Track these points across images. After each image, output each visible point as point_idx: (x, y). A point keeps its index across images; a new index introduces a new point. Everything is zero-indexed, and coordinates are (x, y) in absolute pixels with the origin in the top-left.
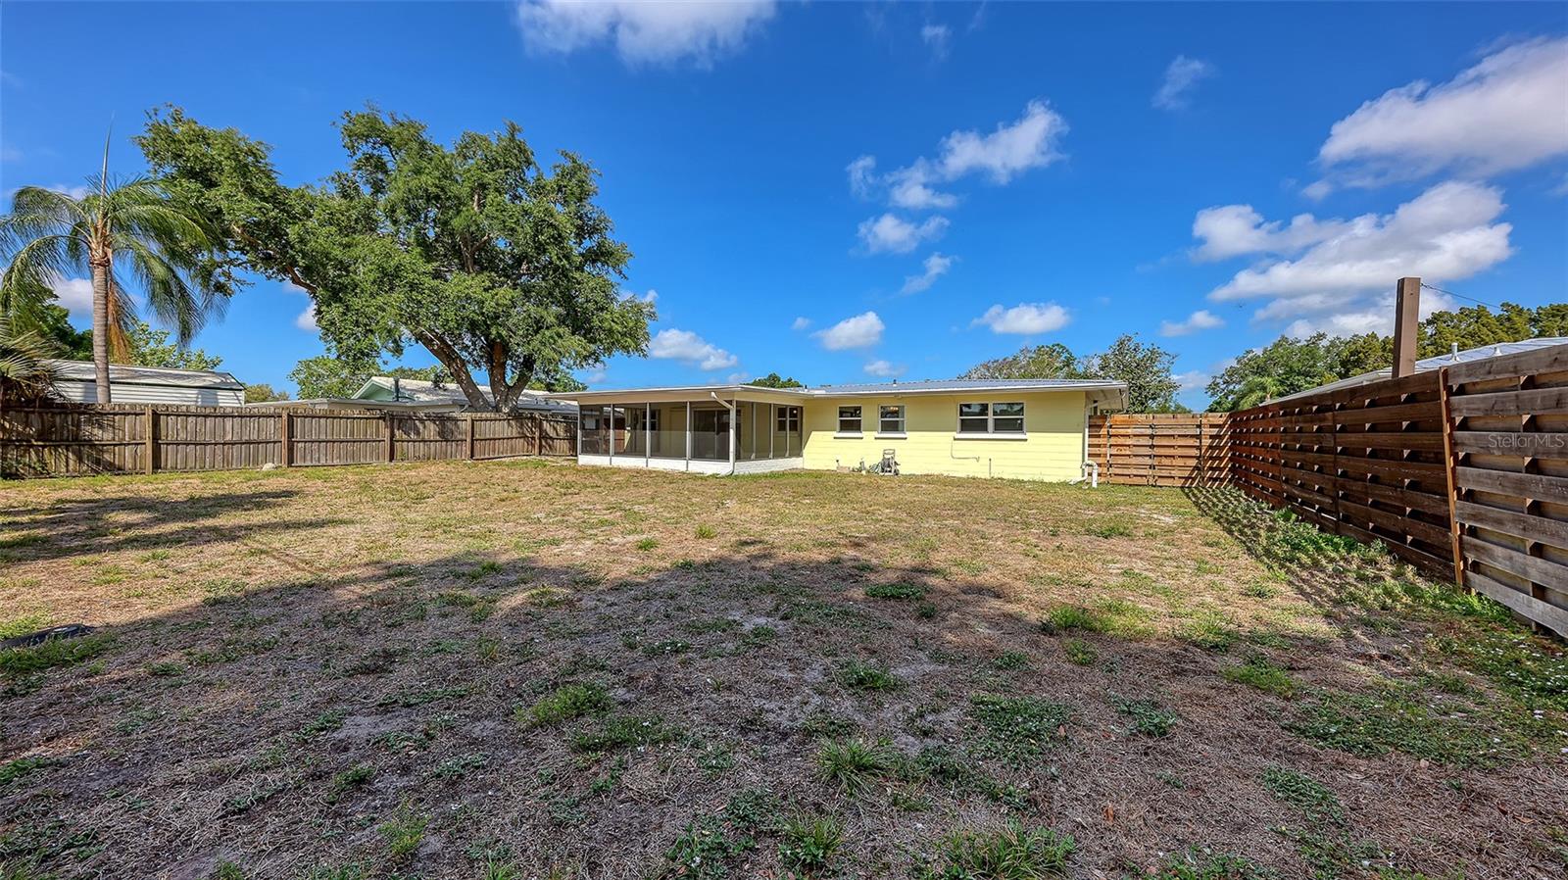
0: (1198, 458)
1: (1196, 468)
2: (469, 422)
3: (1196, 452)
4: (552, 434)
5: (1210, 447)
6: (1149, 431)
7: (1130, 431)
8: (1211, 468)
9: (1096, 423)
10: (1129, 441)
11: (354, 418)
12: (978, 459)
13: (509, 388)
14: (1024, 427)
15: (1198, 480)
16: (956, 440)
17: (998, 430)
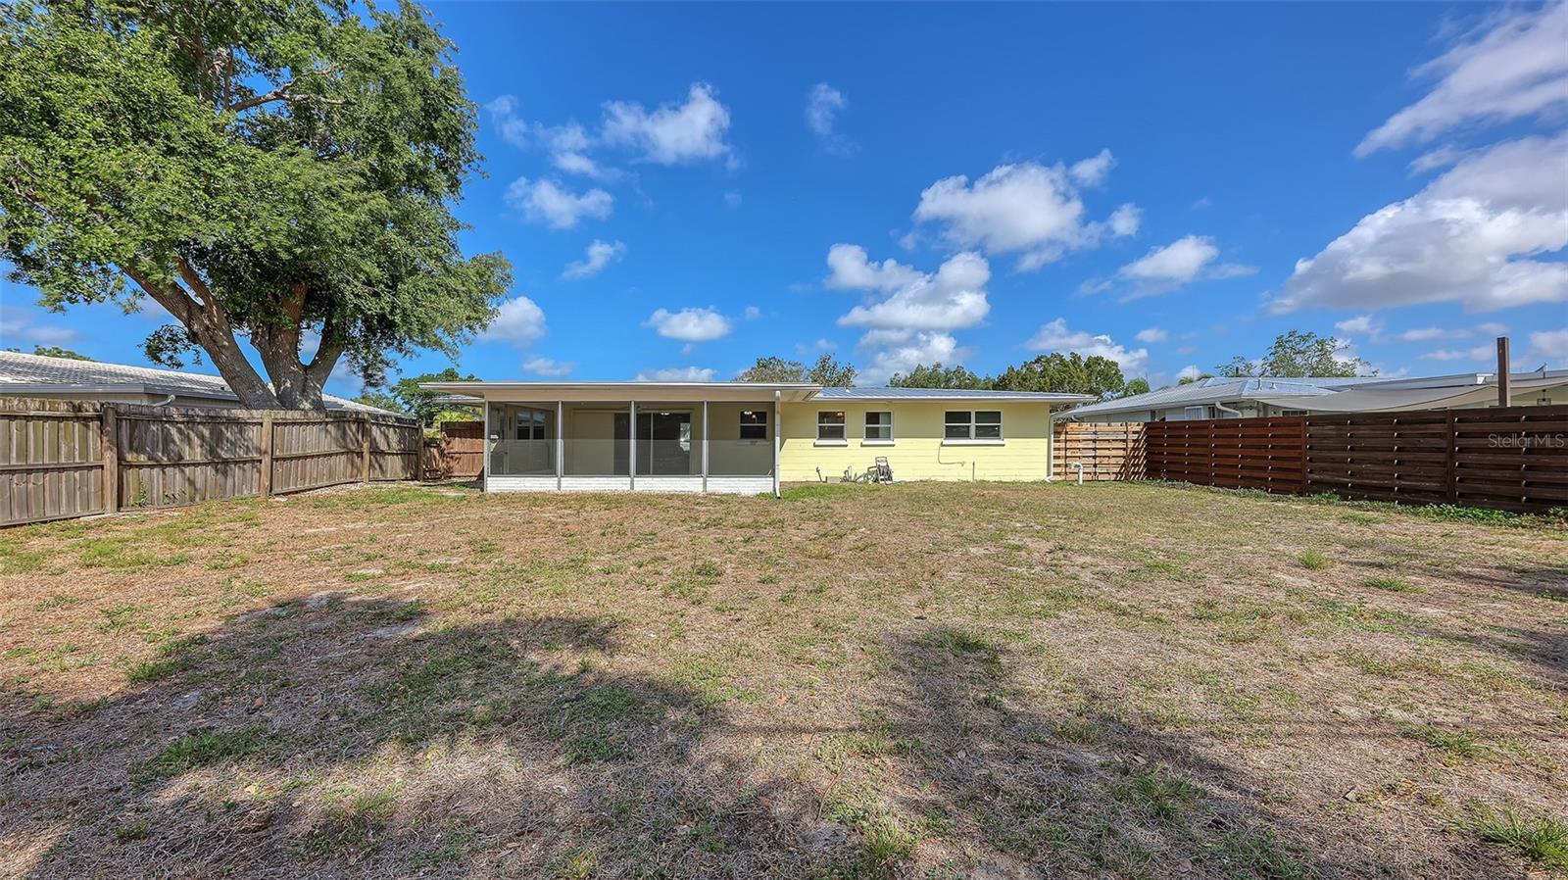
0: (1124, 457)
1: (1124, 465)
2: (267, 426)
3: (1122, 453)
4: (383, 446)
5: (1133, 448)
6: (1093, 437)
7: (1081, 437)
8: (1133, 465)
9: (1059, 429)
10: (1080, 446)
11: (28, 418)
12: (963, 464)
13: (306, 368)
14: (1001, 435)
15: (1125, 474)
16: (942, 445)
17: (978, 436)
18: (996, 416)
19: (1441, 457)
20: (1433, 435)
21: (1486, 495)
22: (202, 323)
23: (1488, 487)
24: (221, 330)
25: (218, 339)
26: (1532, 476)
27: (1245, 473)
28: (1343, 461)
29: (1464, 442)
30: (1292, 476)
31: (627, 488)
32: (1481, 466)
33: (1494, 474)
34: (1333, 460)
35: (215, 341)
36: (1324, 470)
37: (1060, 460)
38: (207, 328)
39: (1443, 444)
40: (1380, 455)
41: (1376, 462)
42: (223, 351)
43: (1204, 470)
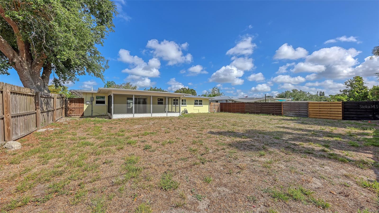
3: (217, 108)
5: (219, 107)
7: (213, 105)
9: (210, 103)
10: (212, 106)
12: (197, 110)
14: (202, 104)
15: (218, 111)
16: (194, 106)
17: (199, 105)
18: (201, 101)
19: (260, 108)
20: (259, 106)
21: (265, 113)
22: (18, 59)
23: (265, 112)
24: (25, 63)
25: (24, 66)
26: (269, 110)
27: (236, 111)
28: (250, 109)
29: (263, 106)
30: (243, 111)
31: (151, 116)
32: (264, 109)
33: (266, 110)
34: (248, 109)
35: (22, 67)
36: (247, 110)
37: (210, 109)
38: (20, 62)
39: (261, 106)
40: (254, 108)
41: (253, 109)
42: (25, 70)
43: (230, 110)
